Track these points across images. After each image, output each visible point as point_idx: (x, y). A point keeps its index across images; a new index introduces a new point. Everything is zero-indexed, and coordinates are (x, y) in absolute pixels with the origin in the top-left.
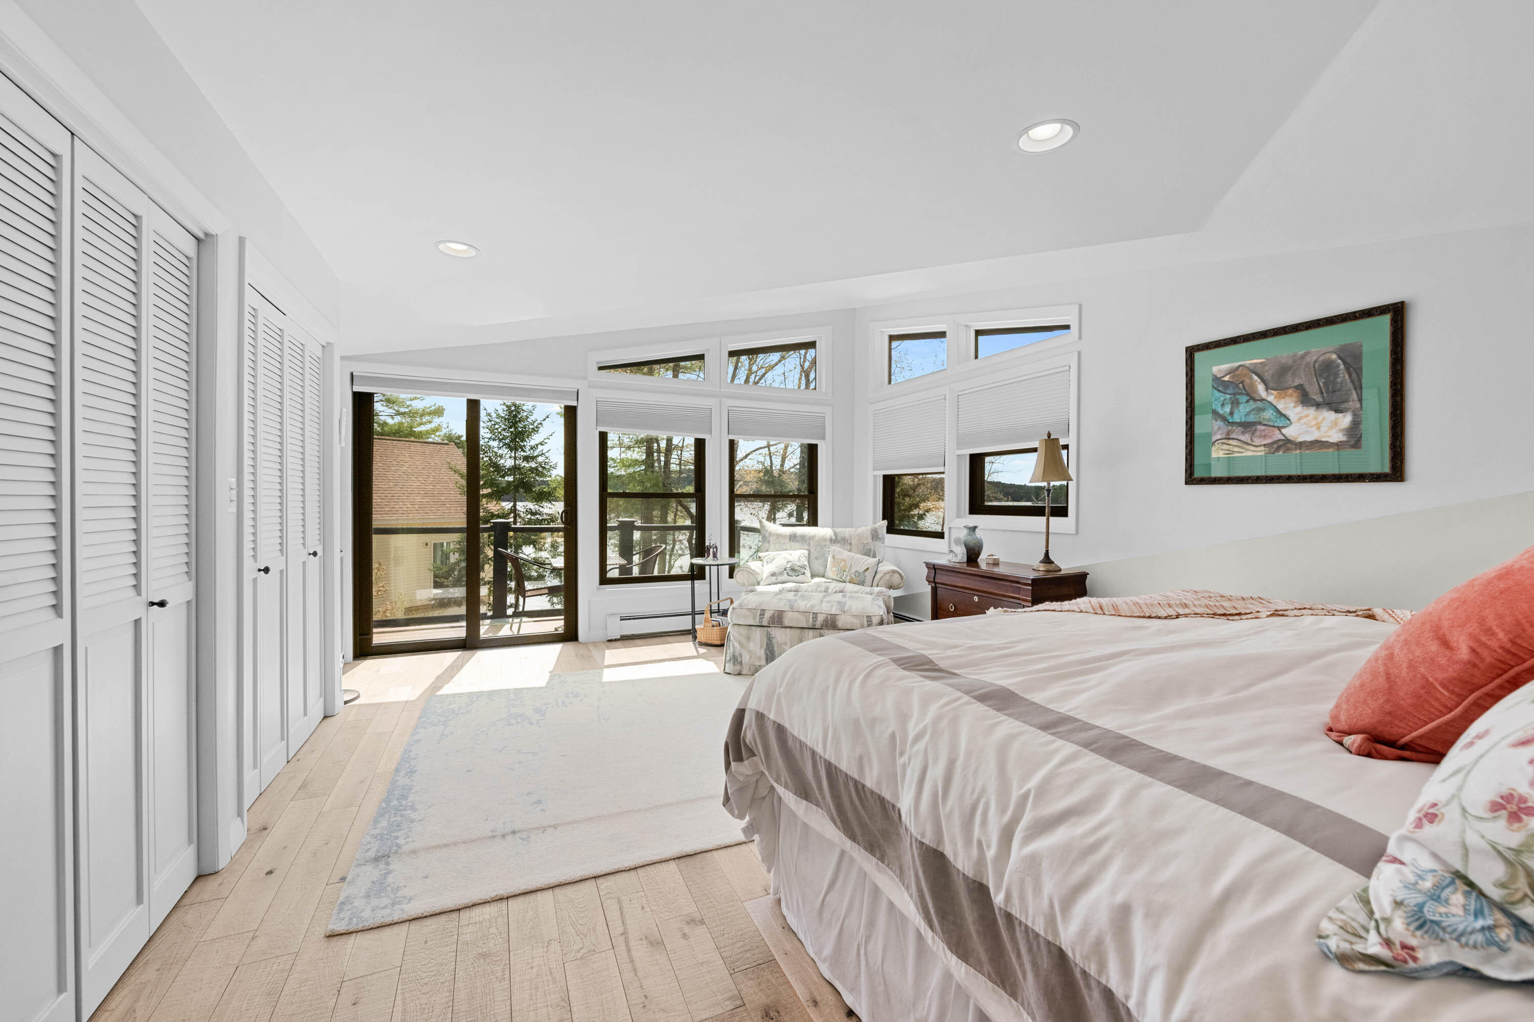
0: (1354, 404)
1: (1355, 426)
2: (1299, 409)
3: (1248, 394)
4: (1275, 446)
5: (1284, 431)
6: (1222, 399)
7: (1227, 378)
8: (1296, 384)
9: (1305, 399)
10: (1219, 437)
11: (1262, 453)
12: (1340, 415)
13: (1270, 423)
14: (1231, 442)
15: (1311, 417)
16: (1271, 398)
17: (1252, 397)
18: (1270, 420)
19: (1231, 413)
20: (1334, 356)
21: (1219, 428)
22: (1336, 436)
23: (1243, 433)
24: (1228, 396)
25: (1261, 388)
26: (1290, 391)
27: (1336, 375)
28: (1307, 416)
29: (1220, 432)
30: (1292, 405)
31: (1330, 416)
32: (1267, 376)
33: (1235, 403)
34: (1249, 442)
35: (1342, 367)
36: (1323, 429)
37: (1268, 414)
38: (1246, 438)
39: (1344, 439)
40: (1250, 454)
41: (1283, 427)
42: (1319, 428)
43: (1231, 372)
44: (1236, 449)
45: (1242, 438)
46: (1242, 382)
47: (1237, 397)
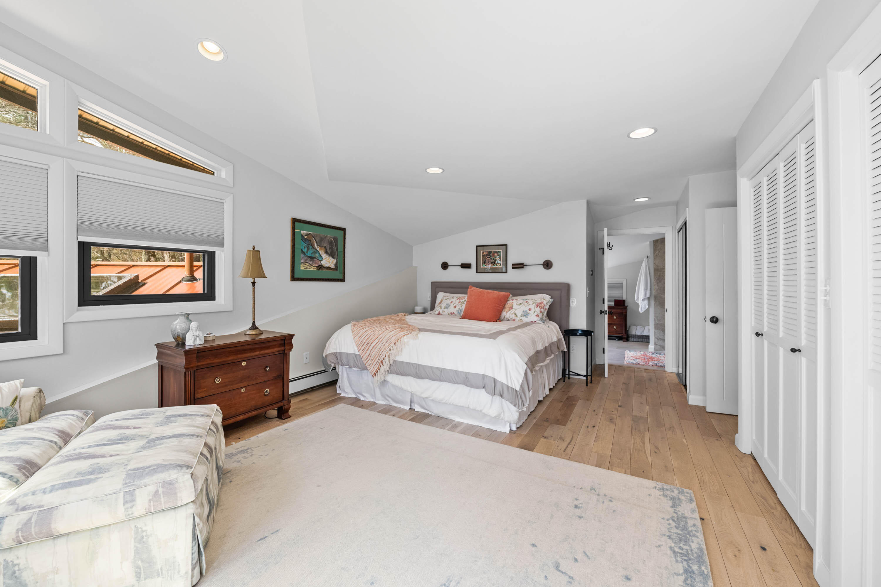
0: (336, 256)
1: (337, 263)
2: (325, 255)
3: (312, 246)
4: (319, 267)
5: (321, 262)
6: (304, 245)
7: (306, 237)
8: (324, 246)
9: (326, 252)
10: (303, 261)
11: (315, 270)
12: (334, 259)
13: (318, 259)
14: (307, 264)
15: (327, 259)
16: (318, 249)
17: (313, 247)
18: (318, 257)
19: (307, 252)
20: (333, 239)
21: (303, 257)
22: (333, 266)
23: (310, 261)
24: (306, 245)
25: (315, 244)
26: (323, 248)
27: (333, 247)
28: (327, 258)
29: (303, 259)
30: (323, 253)
31: (331, 259)
32: (317, 240)
33: (308, 249)
34: (312, 264)
35: (334, 243)
36: (330, 263)
37: (317, 255)
38: (311, 263)
39: (334, 267)
40: (312, 269)
41: (321, 261)
42: (329, 263)
43: (307, 235)
44: (308, 267)
45: (310, 263)
46: (310, 240)
47: (309, 246)
